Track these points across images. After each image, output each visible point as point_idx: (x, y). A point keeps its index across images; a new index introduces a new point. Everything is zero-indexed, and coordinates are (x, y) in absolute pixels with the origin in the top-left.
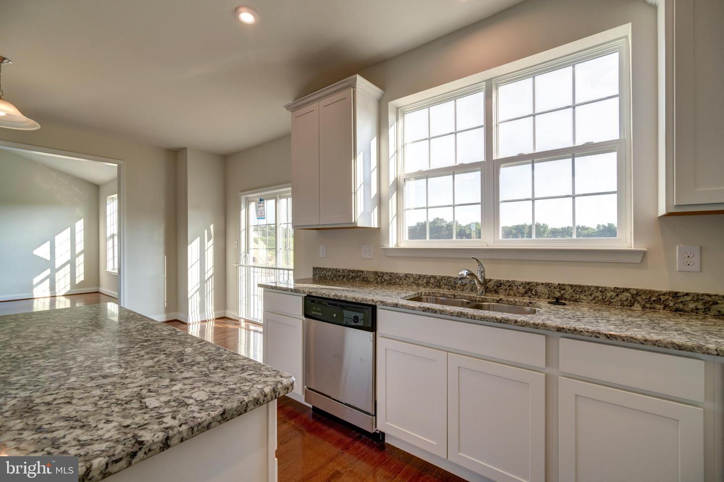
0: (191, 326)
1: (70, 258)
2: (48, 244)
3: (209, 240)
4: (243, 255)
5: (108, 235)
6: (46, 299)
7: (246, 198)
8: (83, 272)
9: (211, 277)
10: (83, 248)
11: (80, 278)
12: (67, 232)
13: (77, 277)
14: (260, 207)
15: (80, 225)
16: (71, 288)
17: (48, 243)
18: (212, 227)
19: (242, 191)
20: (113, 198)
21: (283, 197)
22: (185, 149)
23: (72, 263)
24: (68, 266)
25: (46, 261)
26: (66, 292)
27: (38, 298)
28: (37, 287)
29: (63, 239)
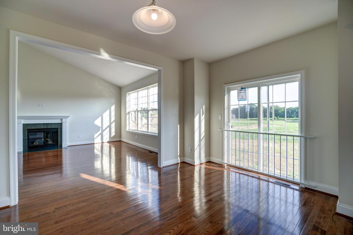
0: (196, 167)
1: (109, 124)
2: (100, 118)
3: (202, 115)
4: (226, 124)
5: (127, 112)
6: (99, 144)
7: (227, 88)
8: (114, 131)
9: (203, 137)
10: (114, 119)
11: (113, 134)
12: (108, 111)
13: (112, 133)
14: (241, 93)
15: (113, 108)
16: (109, 139)
17: (100, 117)
18: (204, 107)
19: (225, 84)
20: (129, 93)
21: (265, 86)
22: (193, 59)
23: (110, 126)
24: (108, 128)
25: (99, 127)
26: (108, 140)
27: (96, 143)
28: (96, 139)
29: (106, 115)
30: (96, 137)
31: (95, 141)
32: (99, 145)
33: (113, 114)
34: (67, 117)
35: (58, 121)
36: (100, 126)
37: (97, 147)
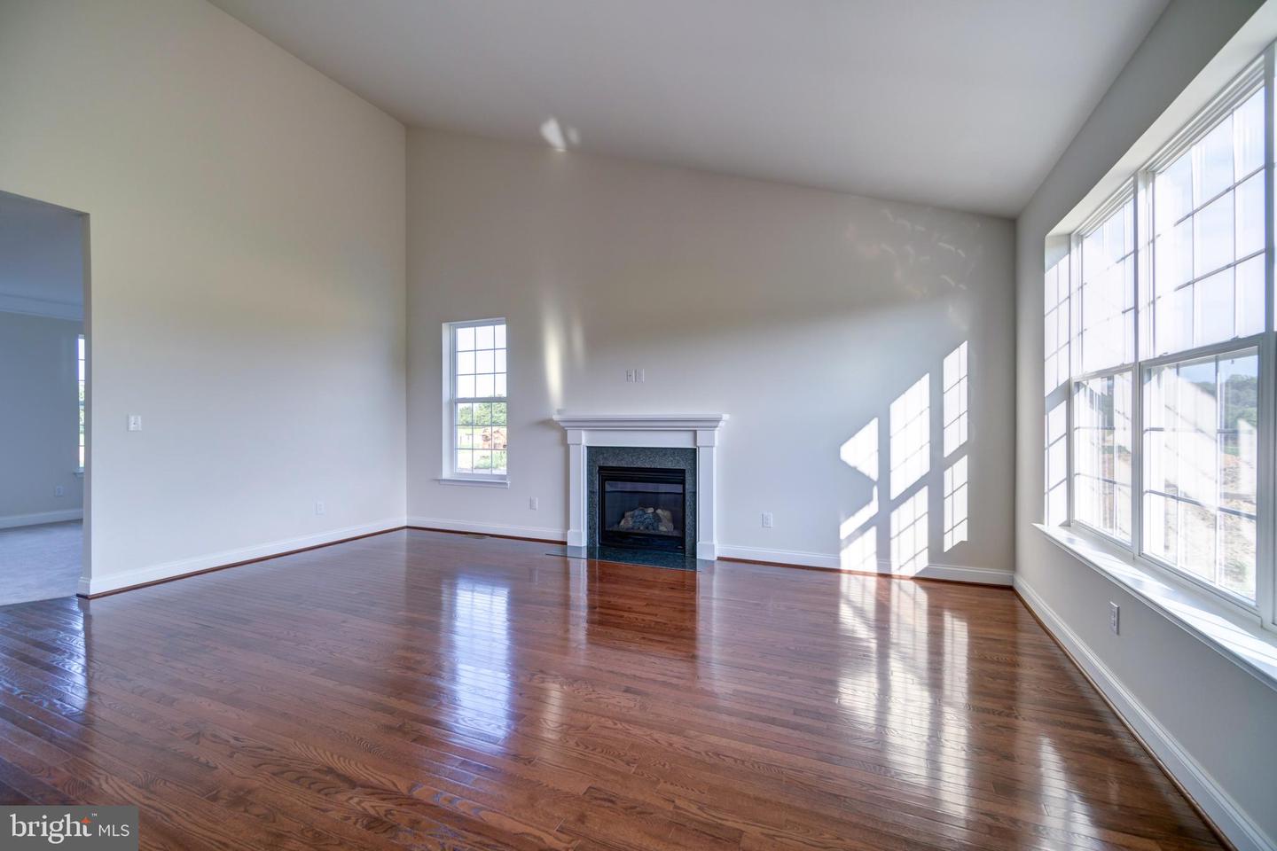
1: (928, 470)
2: (873, 426)
10: (964, 438)
11: (956, 533)
12: (922, 387)
13: (947, 529)
15: (957, 364)
17: (874, 423)
23: (933, 481)
25: (868, 479)
26: (919, 570)
27: (850, 572)
28: (847, 546)
29: (910, 410)
30: (851, 538)
31: (844, 555)
32: (864, 587)
33: (957, 401)
34: (712, 423)
35: (681, 441)
36: (874, 475)
37: (857, 593)
